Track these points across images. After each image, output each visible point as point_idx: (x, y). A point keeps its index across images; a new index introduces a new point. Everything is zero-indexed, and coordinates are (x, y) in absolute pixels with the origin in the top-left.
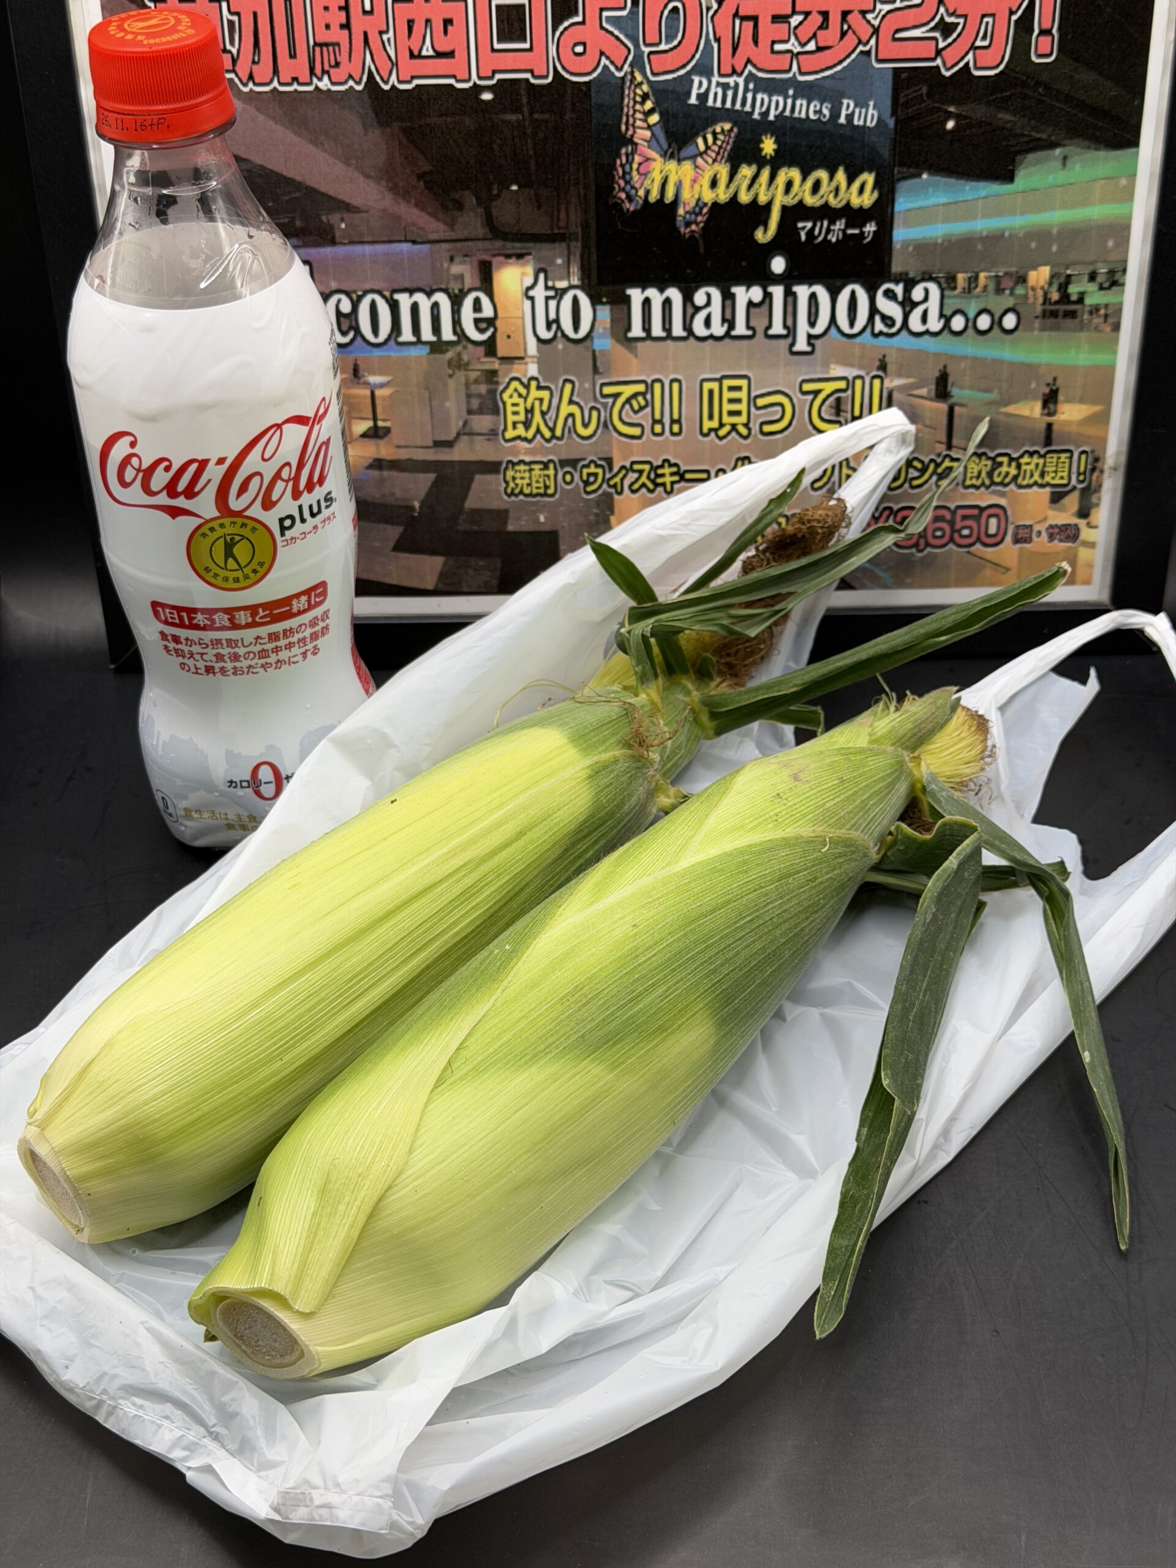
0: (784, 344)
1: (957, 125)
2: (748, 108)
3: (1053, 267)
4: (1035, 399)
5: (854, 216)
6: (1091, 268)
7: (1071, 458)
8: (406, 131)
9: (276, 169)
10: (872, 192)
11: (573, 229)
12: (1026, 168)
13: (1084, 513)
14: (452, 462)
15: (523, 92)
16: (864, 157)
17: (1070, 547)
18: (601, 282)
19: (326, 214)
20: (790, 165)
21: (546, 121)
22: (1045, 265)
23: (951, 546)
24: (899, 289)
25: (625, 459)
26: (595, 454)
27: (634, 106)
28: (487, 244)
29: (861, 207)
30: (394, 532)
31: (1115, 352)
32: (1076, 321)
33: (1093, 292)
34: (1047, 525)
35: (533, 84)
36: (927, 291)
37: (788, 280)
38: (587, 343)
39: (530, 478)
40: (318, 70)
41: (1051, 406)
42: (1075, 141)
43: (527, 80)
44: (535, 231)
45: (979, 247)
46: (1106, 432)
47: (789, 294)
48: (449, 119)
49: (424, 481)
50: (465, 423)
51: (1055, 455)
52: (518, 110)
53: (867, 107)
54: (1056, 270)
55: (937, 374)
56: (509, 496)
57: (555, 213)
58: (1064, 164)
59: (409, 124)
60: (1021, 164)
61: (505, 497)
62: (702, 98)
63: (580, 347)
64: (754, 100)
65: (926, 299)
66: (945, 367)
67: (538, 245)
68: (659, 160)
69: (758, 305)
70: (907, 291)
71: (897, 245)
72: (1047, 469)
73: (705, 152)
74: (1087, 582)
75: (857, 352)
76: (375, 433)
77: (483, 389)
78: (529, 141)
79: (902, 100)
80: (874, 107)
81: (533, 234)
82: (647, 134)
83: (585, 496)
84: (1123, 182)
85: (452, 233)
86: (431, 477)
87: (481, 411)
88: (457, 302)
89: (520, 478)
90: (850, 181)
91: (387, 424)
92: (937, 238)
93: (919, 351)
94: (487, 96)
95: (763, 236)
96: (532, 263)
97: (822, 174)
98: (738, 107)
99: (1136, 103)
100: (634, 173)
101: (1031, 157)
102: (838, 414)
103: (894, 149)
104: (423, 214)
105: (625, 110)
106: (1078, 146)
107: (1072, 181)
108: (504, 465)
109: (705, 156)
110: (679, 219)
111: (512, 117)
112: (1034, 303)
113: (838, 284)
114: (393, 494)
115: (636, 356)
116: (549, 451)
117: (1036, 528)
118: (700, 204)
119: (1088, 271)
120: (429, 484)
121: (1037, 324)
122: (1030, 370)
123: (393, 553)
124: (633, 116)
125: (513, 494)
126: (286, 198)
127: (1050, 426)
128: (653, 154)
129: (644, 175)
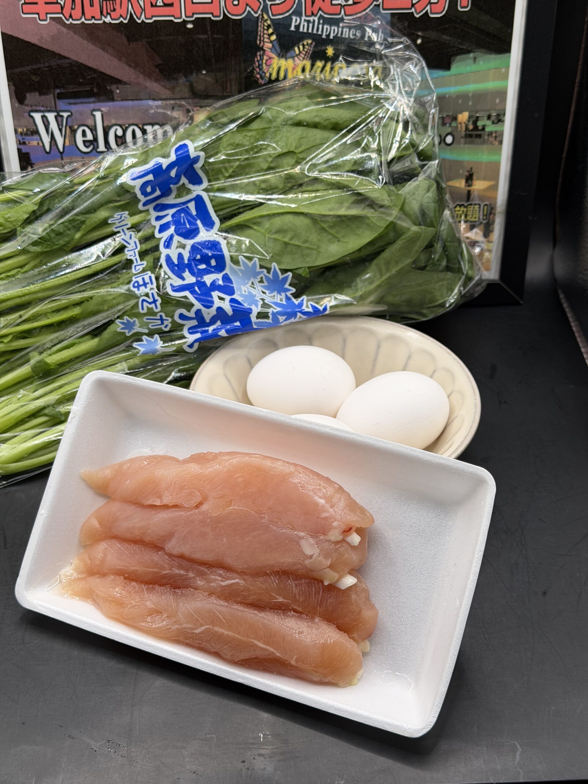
1: (422, 42)
3: (470, 112)
6: (488, 113)
7: (480, 207)
8: (149, 43)
9: (84, 63)
12: (456, 63)
15: (208, 24)
19: (110, 86)
21: (220, 39)
22: (466, 111)
27: (263, 31)
28: (190, 101)
31: (500, 155)
32: (482, 139)
35: (213, 20)
40: (105, 12)
41: (470, 182)
42: (480, 50)
43: (210, 18)
44: (215, 94)
46: (497, 194)
48: (171, 38)
51: (472, 207)
52: (205, 32)
54: (471, 114)
57: (225, 86)
58: (475, 61)
59: (151, 40)
60: (454, 60)
62: (297, 27)
64: (323, 28)
67: (216, 101)
68: (276, 58)
72: (468, 213)
73: (299, 54)
74: (488, 270)
78: (211, 48)
81: (214, 96)
82: (270, 45)
84: (503, 70)
85: (173, 95)
94: (190, 26)
99: (509, 31)
100: (264, 65)
101: (458, 57)
104: (158, 85)
105: (259, 33)
106: (481, 52)
107: (479, 70)
109: (299, 56)
111: (203, 37)
112: (461, 131)
119: (487, 115)
121: (462, 141)
122: (459, 163)
124: (263, 36)
126: (89, 77)
127: (469, 192)
128: (273, 55)
129: (269, 66)
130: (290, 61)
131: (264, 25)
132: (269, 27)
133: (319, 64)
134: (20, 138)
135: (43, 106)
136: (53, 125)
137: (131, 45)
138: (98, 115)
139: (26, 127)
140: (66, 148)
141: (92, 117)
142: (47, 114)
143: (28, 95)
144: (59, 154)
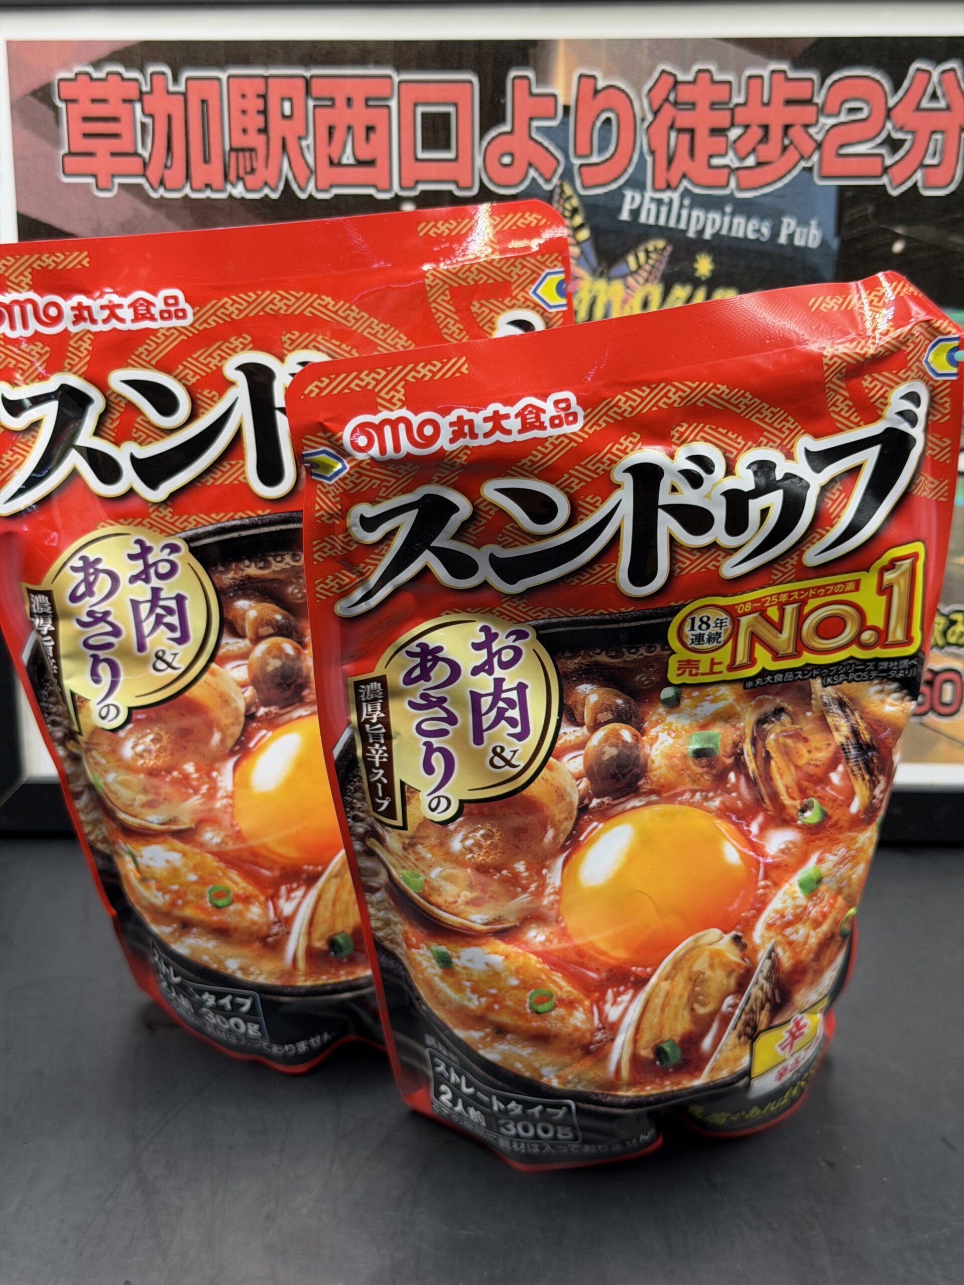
1: (905, 248)
20: (728, 284)
35: (457, 196)
40: (232, 175)
43: (451, 192)
53: (809, 225)
62: (635, 213)
64: (689, 216)
68: (589, 278)
73: (636, 272)
79: (847, 220)
82: (576, 250)
94: (408, 208)
98: (672, 224)
103: (837, 272)
109: (636, 276)
128: (583, 272)
130: (617, 285)
131: (564, 208)
132: (575, 211)
133: (680, 293)
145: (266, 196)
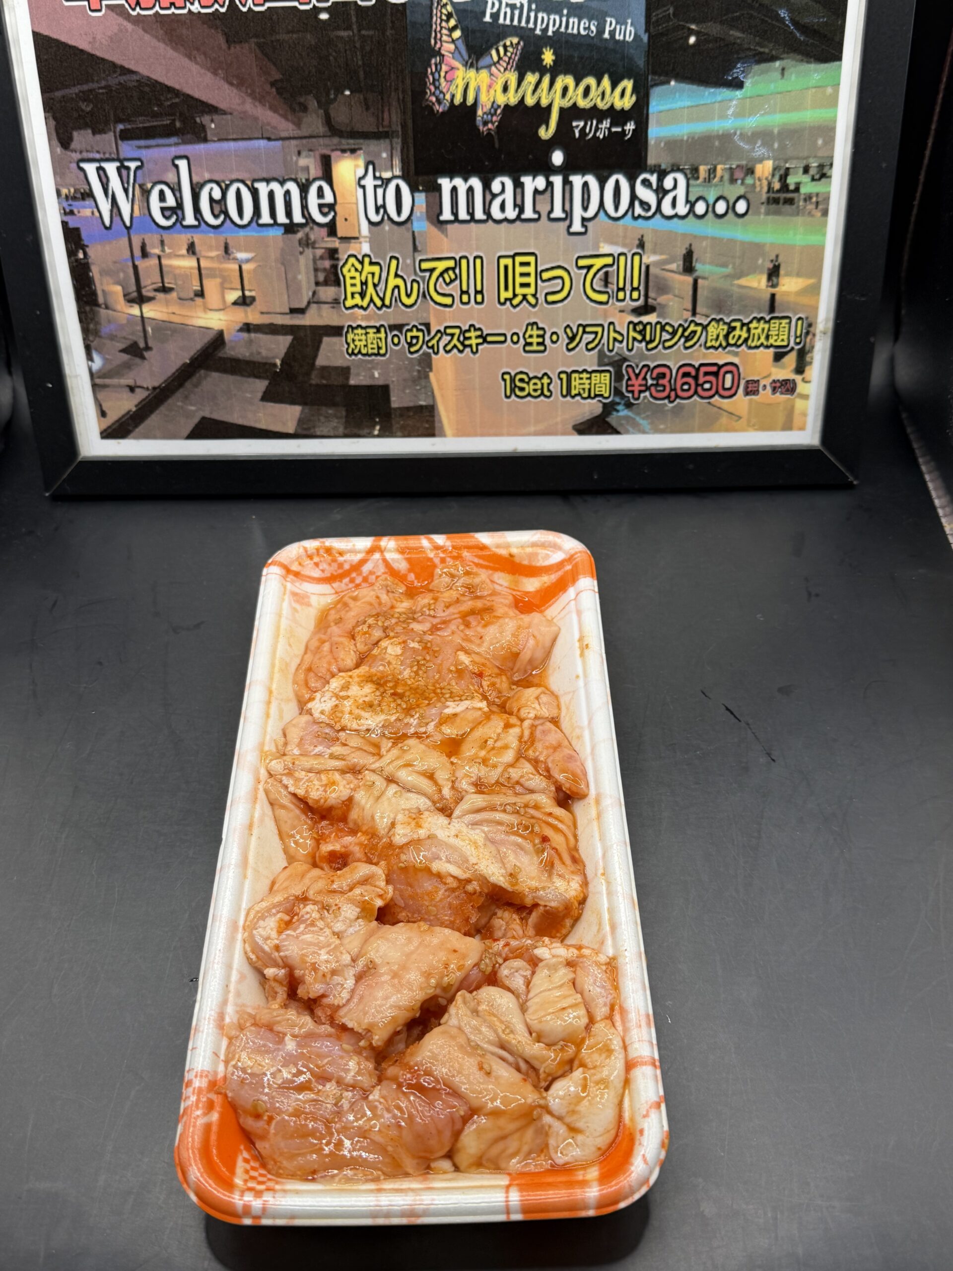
0: (563, 225)
1: (697, 41)
2: (531, 25)
3: (775, 160)
4: (761, 273)
5: (617, 116)
6: (805, 163)
7: (790, 323)
8: (259, 45)
9: (161, 80)
10: (631, 95)
11: (394, 128)
12: (754, 77)
13: (800, 369)
14: (304, 327)
15: (353, 13)
16: (624, 67)
17: (789, 399)
18: (417, 173)
19: (200, 117)
20: (566, 73)
21: (372, 37)
22: (769, 159)
23: (696, 397)
24: (653, 179)
25: (440, 324)
26: (417, 320)
27: (440, 24)
28: (327, 141)
29: (623, 109)
30: (261, 385)
31: (824, 235)
32: (794, 207)
33: (806, 183)
34: (771, 380)
35: (360, 6)
36: (675, 181)
37: (567, 170)
38: (408, 225)
39: (366, 340)
41: (774, 279)
42: (791, 55)
43: (356, 3)
44: (365, 130)
45: (717, 143)
46: (818, 301)
47: (567, 183)
48: (295, 36)
49: (284, 342)
50: (314, 293)
51: (777, 321)
52: (349, 28)
53: (626, 24)
54: (777, 162)
55: (684, 252)
56: (350, 355)
57: (380, 115)
58: (783, 74)
59: (262, 40)
60: (748, 74)
61: (347, 356)
62: (495, 16)
63: (403, 228)
64: (536, 18)
65: (675, 187)
66: (691, 245)
67: (367, 142)
68: (462, 68)
69: (542, 193)
70: (660, 180)
71: (652, 141)
72: (770, 333)
74: (802, 428)
75: (621, 232)
76: (244, 301)
77: (327, 264)
78: (358, 53)
79: (654, 19)
80: (632, 24)
81: (363, 132)
82: (452, 47)
83: (409, 356)
84: (829, 90)
85: (299, 132)
86: (289, 338)
87: (326, 283)
88: (304, 189)
89: (360, 340)
90: (614, 86)
91: (253, 294)
92: (683, 136)
93: (671, 231)
94: (324, 16)
95: (545, 133)
96: (362, 157)
97: (591, 81)
98: (523, 24)
99: (839, 23)
100: (442, 80)
101: (756, 68)
102: (606, 286)
103: (648, 61)
104: (276, 115)
105: (434, 26)
106: (794, 59)
107: (789, 89)
108: (345, 330)
109: (498, 65)
110: (479, 119)
111: (344, 34)
112: (761, 191)
113: (605, 174)
114: (259, 353)
115: (447, 236)
116: (380, 317)
117: (762, 383)
118: (495, 106)
119: (802, 165)
120: (287, 344)
121: (763, 209)
122: (757, 248)
123: (261, 403)
124: (440, 32)
125: (353, 353)
126: (169, 103)
127: (773, 296)
128: (457, 64)
129: (450, 81)
130: (484, 73)
131: (441, 13)
132: (449, 16)
133: (531, 78)
134: (65, 204)
135: (98, 152)
136: (115, 184)
137: (232, 48)
138: (183, 164)
139: (73, 186)
140: (134, 221)
141: (174, 170)
142: (104, 165)
143: (75, 134)
144: (125, 231)
145: (217, 10)
